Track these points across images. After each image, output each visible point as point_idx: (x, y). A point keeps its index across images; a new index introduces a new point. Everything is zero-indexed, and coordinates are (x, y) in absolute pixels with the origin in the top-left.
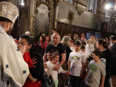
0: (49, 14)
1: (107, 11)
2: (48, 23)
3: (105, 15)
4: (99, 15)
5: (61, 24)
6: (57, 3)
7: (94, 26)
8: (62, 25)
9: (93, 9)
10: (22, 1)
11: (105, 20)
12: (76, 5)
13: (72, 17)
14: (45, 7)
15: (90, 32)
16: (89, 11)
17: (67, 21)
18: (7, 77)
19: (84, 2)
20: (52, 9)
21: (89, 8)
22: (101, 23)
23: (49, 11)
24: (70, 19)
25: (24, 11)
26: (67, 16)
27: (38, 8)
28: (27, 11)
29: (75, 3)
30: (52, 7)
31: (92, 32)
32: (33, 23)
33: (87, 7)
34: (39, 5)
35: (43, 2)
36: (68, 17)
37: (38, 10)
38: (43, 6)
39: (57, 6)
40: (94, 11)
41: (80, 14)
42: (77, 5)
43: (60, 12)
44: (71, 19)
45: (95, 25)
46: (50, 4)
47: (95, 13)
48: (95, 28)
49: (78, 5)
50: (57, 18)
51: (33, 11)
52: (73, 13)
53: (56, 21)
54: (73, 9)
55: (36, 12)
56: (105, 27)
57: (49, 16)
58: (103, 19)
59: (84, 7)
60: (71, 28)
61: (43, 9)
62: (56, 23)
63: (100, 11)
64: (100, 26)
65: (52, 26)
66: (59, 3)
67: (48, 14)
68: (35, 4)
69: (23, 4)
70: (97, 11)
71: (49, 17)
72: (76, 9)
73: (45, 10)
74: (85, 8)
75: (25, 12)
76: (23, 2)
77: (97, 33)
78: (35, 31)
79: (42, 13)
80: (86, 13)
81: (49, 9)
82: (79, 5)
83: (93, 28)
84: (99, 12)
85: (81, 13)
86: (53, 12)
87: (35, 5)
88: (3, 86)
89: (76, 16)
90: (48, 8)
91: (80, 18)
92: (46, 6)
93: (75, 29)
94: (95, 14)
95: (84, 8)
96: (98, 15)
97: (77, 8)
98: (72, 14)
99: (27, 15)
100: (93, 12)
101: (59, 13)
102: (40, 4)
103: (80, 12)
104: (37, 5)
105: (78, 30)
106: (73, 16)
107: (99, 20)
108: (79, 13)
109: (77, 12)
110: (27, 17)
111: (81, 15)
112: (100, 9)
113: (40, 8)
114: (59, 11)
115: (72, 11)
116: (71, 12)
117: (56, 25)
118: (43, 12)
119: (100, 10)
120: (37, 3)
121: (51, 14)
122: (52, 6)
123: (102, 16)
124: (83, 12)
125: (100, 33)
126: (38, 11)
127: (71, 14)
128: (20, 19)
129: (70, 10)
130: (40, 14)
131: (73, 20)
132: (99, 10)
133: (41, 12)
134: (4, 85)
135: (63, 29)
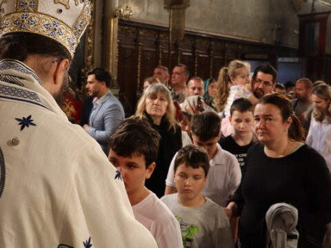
5: (134, 29)
7: (272, 30)
8: (138, 35)
15: (258, 56)
17: (160, 16)
22: (299, 16)
24: (175, 6)
31: (266, 57)
44: (178, 6)
45: (276, 26)
48: (274, 39)
50: (117, 6)
53: (115, 17)
56: (317, 33)
60: (176, 46)
62: (114, 25)
64: (297, 32)
65: (98, 38)
77: (286, 60)
83: (269, 39)
93: (193, 48)
105: (209, 50)
107: (292, 2)
117: (116, 36)
125: (297, 60)
131: (188, 10)
135: (143, 51)
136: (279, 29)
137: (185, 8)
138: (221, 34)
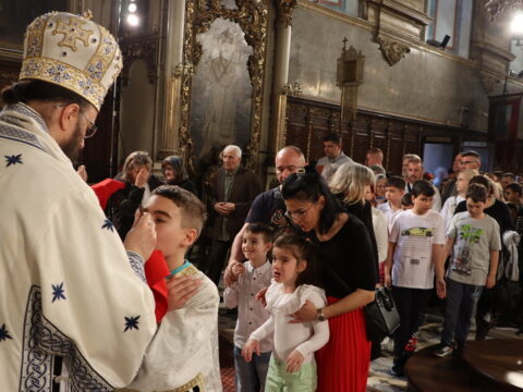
0: (252, 61)
1: (518, 45)
2: (249, 102)
3: (508, 61)
4: (481, 60)
5: (304, 107)
6: (288, 12)
7: (459, 112)
8: (308, 113)
9: (450, 34)
10: (133, 7)
11: (509, 85)
12: (371, 20)
13: (357, 73)
14: (231, 31)
15: (441, 139)
16: (432, 43)
17: (333, 94)
18: (54, 338)
19: (409, 5)
20: (265, 40)
21: (433, 32)
22: (489, 98)
23: (251, 47)
24: (347, 84)
25: (138, 53)
26: (335, 69)
27: (202, 38)
28: (154, 50)
29: (371, 12)
30: (263, 30)
31: (449, 140)
32: (178, 105)
33: (424, 25)
34: (204, 24)
35: (223, 9)
36: (338, 73)
37: (200, 47)
38: (223, 29)
39: (288, 23)
40: (456, 43)
41: (390, 59)
42: (378, 20)
43: (300, 51)
44: (351, 84)
45: (463, 108)
46: (253, 19)
47: (464, 53)
48: (460, 121)
49: (383, 17)
50: (286, 82)
51: (178, 49)
52: (361, 56)
53: (284, 93)
54: (358, 38)
55: (195, 52)
56: (509, 117)
57: (250, 70)
58: (499, 82)
59: (409, 27)
60: (350, 125)
61: (224, 41)
62: (282, 102)
63: (486, 44)
64: (486, 115)
65: (266, 115)
66: (295, 14)
67: (249, 64)
68: (187, 21)
69: (133, 20)
70: (473, 42)
71: (251, 76)
72: (376, 39)
73: (231, 43)
74: (417, 31)
75: (142, 56)
76: (135, 13)
77: (473, 144)
78: (190, 141)
79: (221, 57)
80: (421, 55)
81: (252, 40)
82: (387, 20)
83: (455, 121)
84: (478, 48)
85: (399, 55)
86: (269, 55)
87: (189, 25)
88: (36, 375)
89: (374, 69)
90: (246, 37)
91: (391, 79)
92: (237, 25)
93: (369, 129)
94: (462, 59)
95: (410, 32)
96: (476, 62)
97: (378, 33)
98: (355, 62)
99: (152, 67)
100: (454, 49)
101: (298, 55)
102: (209, 19)
103: (392, 50)
104: (198, 24)
105: (386, 131)
106: (362, 71)
107: (482, 83)
108: (387, 53)
109: (380, 52)
110: (153, 79)
111: (395, 62)
112: (484, 36)
113: (210, 36)
114: (296, 46)
115: (355, 47)
116: (352, 49)
117: (284, 113)
118: (225, 56)
119: (487, 41)
120: (196, 12)
121: (261, 63)
122: (264, 25)
123: (496, 68)
124: (408, 51)
125: (485, 144)
126: (203, 48)
127: (352, 59)
128: (123, 89)
129: (345, 40)
130: (213, 61)
131: (363, 89)
132: (479, 38)
133: (215, 54)
134: (41, 374)
135: (313, 130)
136: (466, 111)
137: (357, 86)
138: (401, 114)
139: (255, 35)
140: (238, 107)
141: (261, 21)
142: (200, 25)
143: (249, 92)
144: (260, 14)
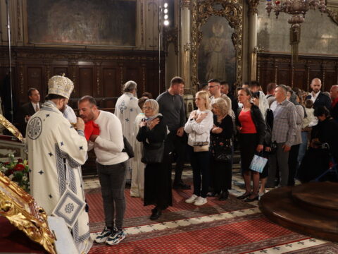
0: (234, 36)
2: (234, 59)
5: (271, 58)
6: (254, 6)
10: (166, 17)
13: (298, 36)
20: (242, 23)
23: (233, 29)
24: (294, 43)
30: (240, 18)
34: (203, 20)
35: (214, 11)
36: (290, 37)
37: (201, 33)
39: (255, 12)
46: (234, 13)
50: (256, 45)
51: (187, 36)
55: (198, 36)
57: (233, 41)
62: (254, 57)
67: (232, 38)
68: (193, 21)
69: (166, 23)
71: (234, 45)
75: (172, 41)
78: (198, 83)
81: (233, 24)
86: (245, 31)
87: (195, 22)
90: (230, 23)
92: (224, 18)
102: (206, 17)
117: (255, 63)
121: (240, 36)
122: (241, 15)
135: (279, 71)
139: (235, 21)
140: (227, 63)
141: (239, 12)
142: (200, 21)
143: (234, 54)
144: (238, 9)
